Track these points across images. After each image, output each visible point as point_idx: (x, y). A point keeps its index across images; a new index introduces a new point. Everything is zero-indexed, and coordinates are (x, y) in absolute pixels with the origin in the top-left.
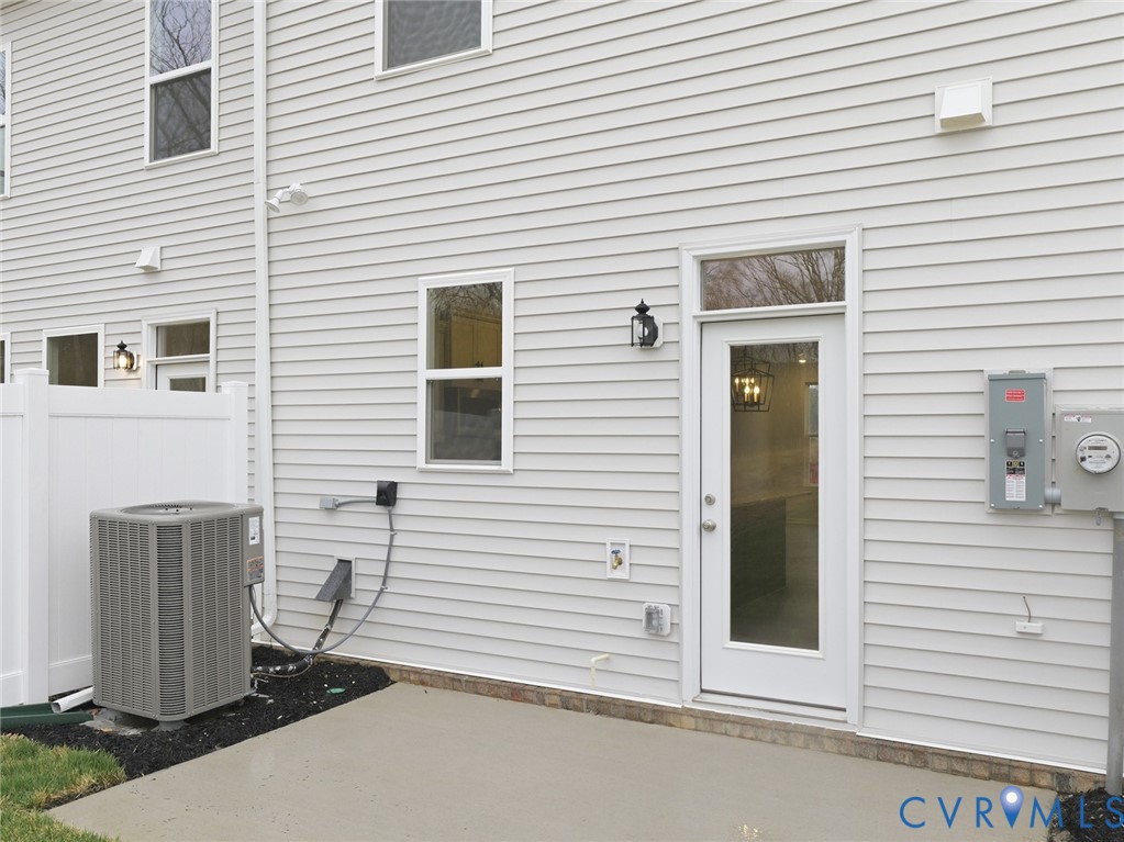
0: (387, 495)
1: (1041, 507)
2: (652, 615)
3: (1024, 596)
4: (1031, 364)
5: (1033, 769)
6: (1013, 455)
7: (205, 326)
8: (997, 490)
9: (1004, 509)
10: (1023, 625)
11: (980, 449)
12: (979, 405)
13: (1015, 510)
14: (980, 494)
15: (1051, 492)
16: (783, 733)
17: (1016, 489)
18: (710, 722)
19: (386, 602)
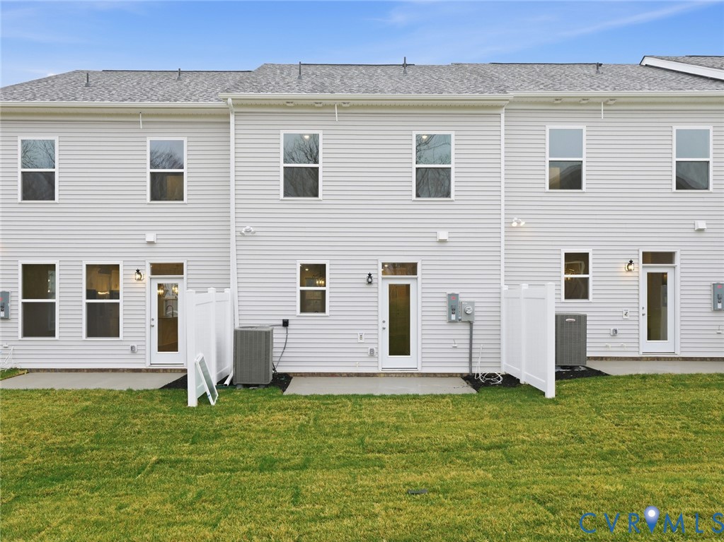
0: (286, 323)
1: (458, 321)
2: (372, 350)
3: (454, 339)
4: (456, 292)
5: (457, 374)
6: (453, 310)
7: (181, 265)
8: (450, 317)
9: (451, 322)
10: (454, 345)
11: (445, 309)
12: (445, 300)
13: (454, 322)
14: (445, 318)
15: (460, 318)
16: (406, 374)
17: (453, 317)
18: (388, 375)
19: (284, 355)
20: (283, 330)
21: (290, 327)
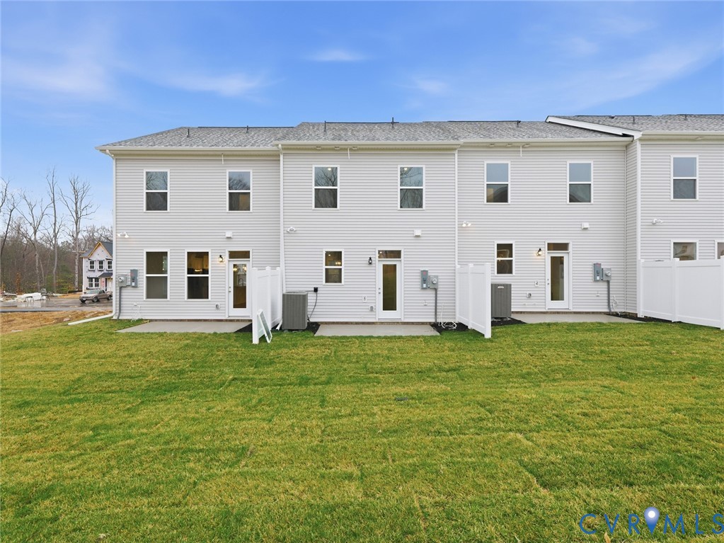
0: (316, 290)
1: (427, 288)
2: (372, 307)
3: (425, 300)
4: (426, 269)
6: (424, 281)
7: (249, 252)
8: (422, 286)
9: (423, 289)
10: (425, 304)
11: (419, 280)
12: (419, 274)
13: (425, 288)
14: (419, 286)
15: (429, 286)
16: (394, 323)
17: (425, 286)
18: (382, 323)
19: (315, 310)
20: (314, 294)
21: (318, 292)
